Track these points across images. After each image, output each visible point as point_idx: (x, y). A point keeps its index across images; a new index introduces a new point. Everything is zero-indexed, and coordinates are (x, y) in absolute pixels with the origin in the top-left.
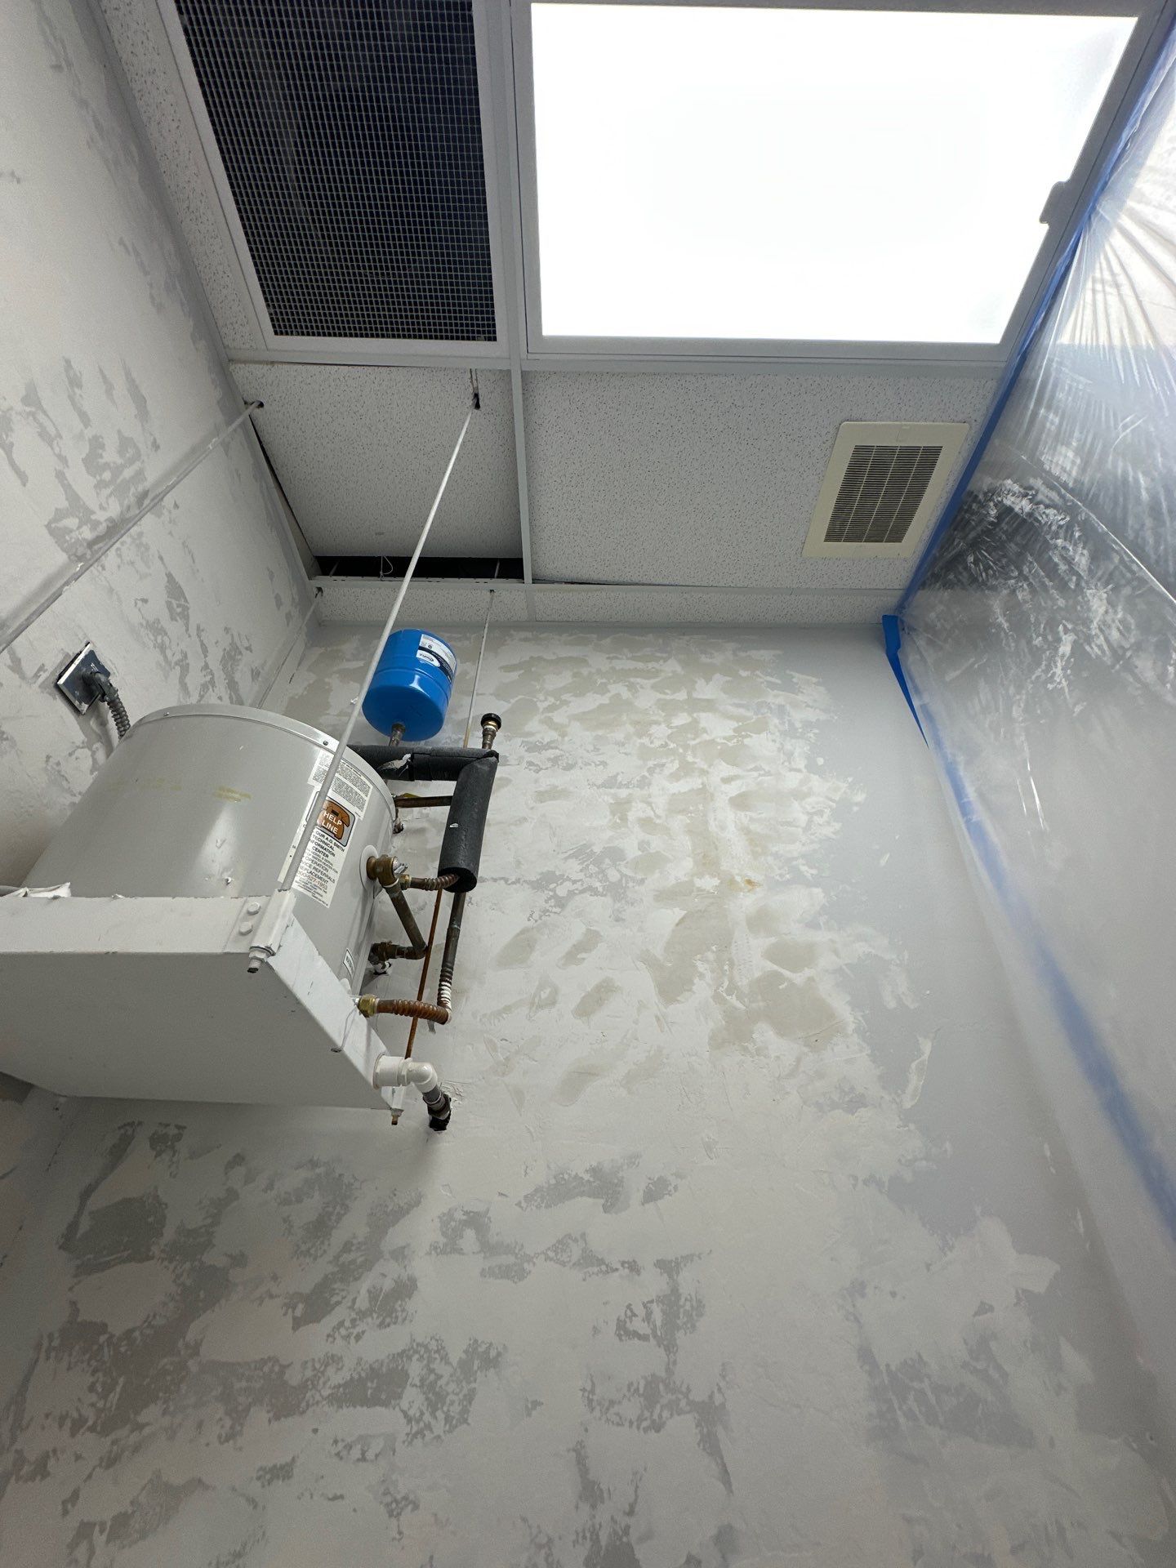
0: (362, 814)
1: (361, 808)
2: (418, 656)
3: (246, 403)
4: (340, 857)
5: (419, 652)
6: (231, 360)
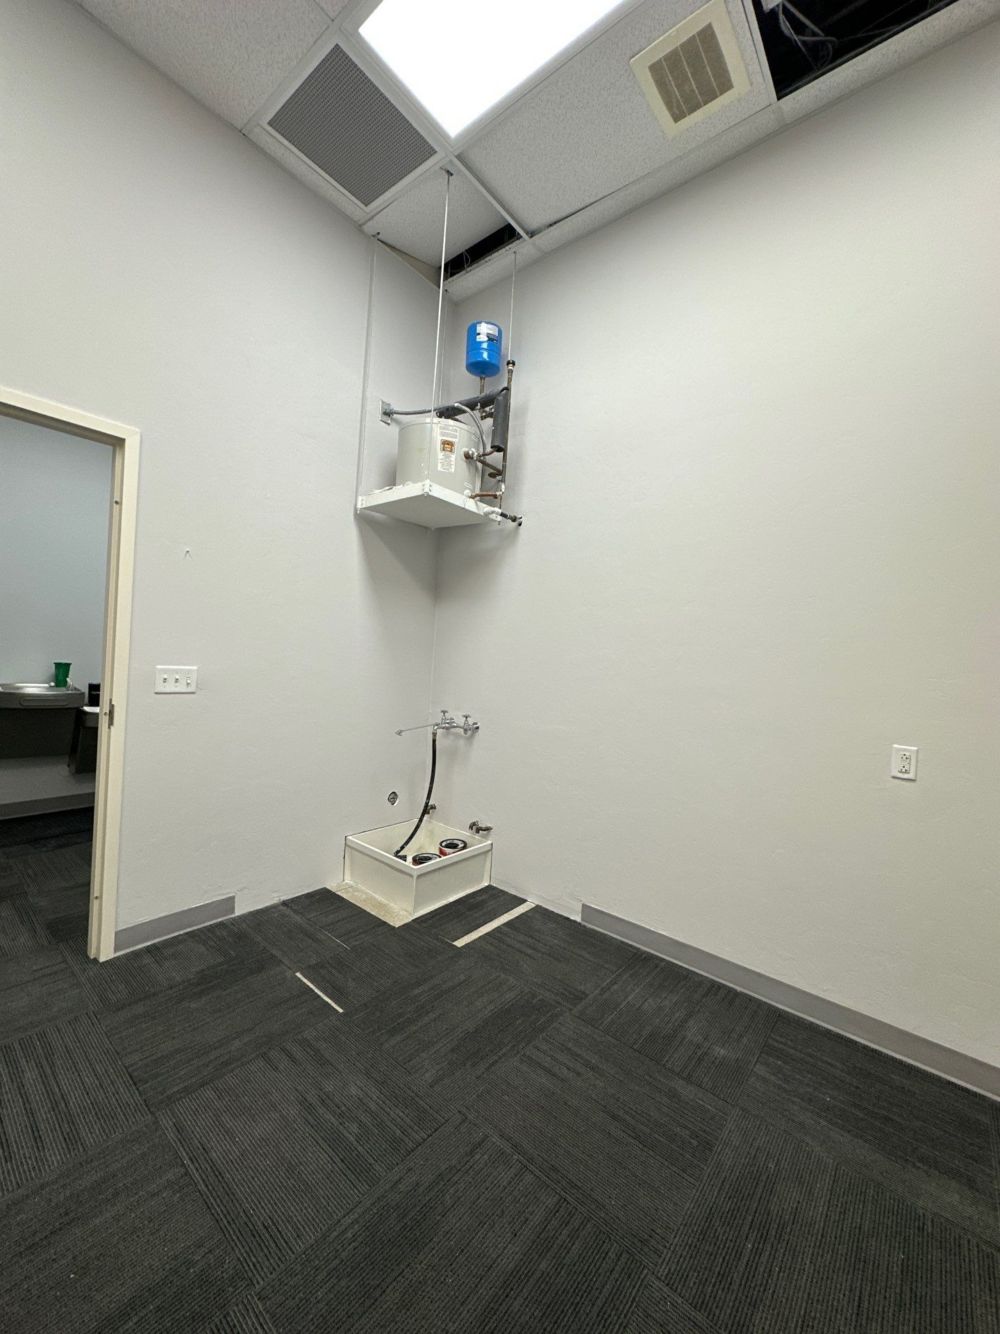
1: (456, 438)
2: (478, 340)
3: (374, 236)
4: (453, 457)
5: (478, 337)
6: (360, 226)
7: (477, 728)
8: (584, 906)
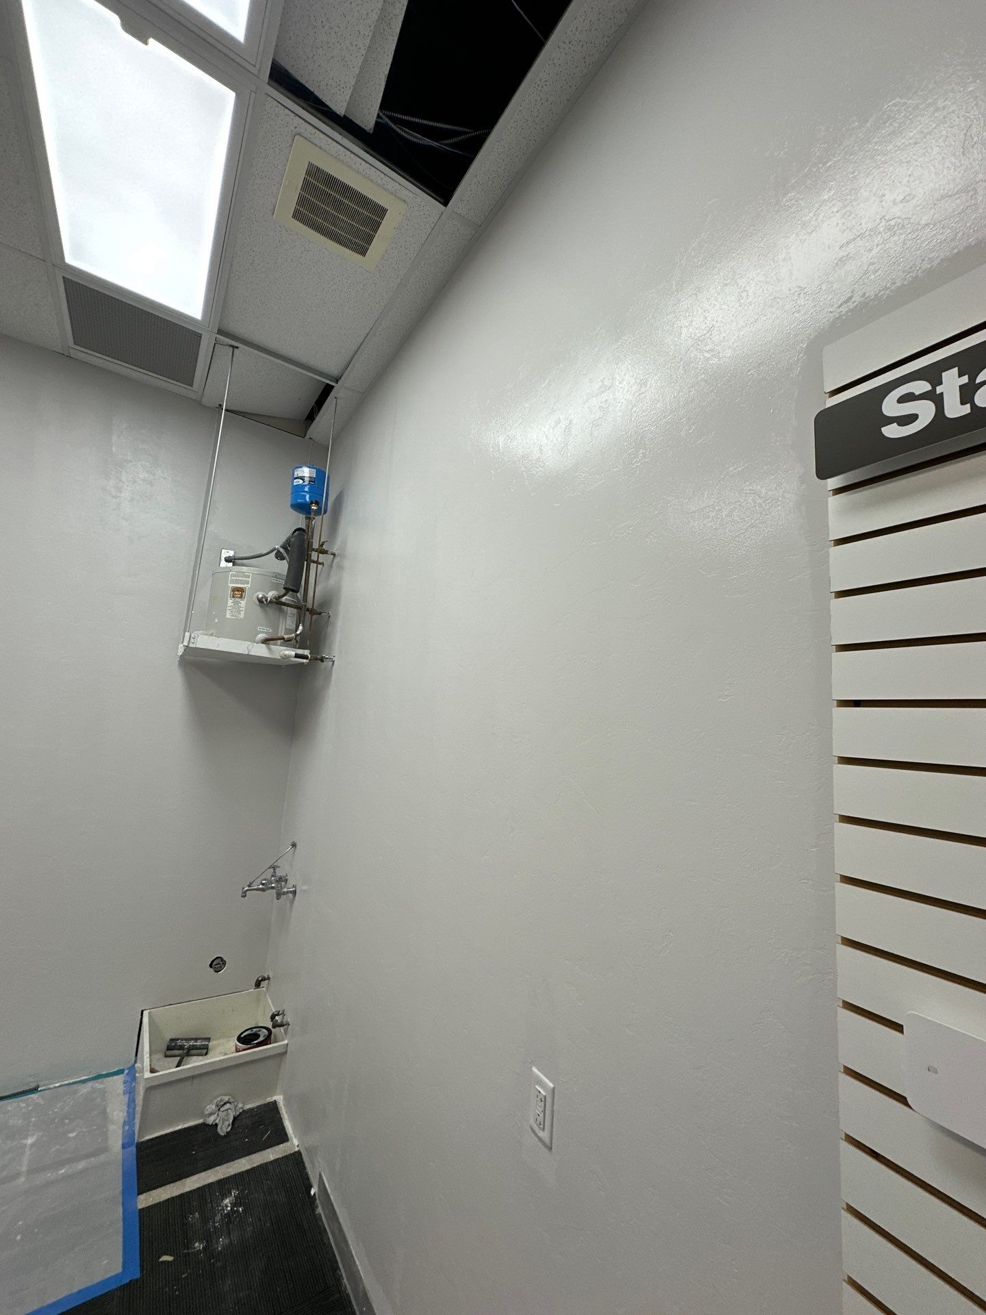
0: (249, 586)
1: (248, 583)
2: (295, 484)
3: (217, 408)
4: (243, 603)
5: (295, 481)
6: (198, 402)
8: (321, 1178)
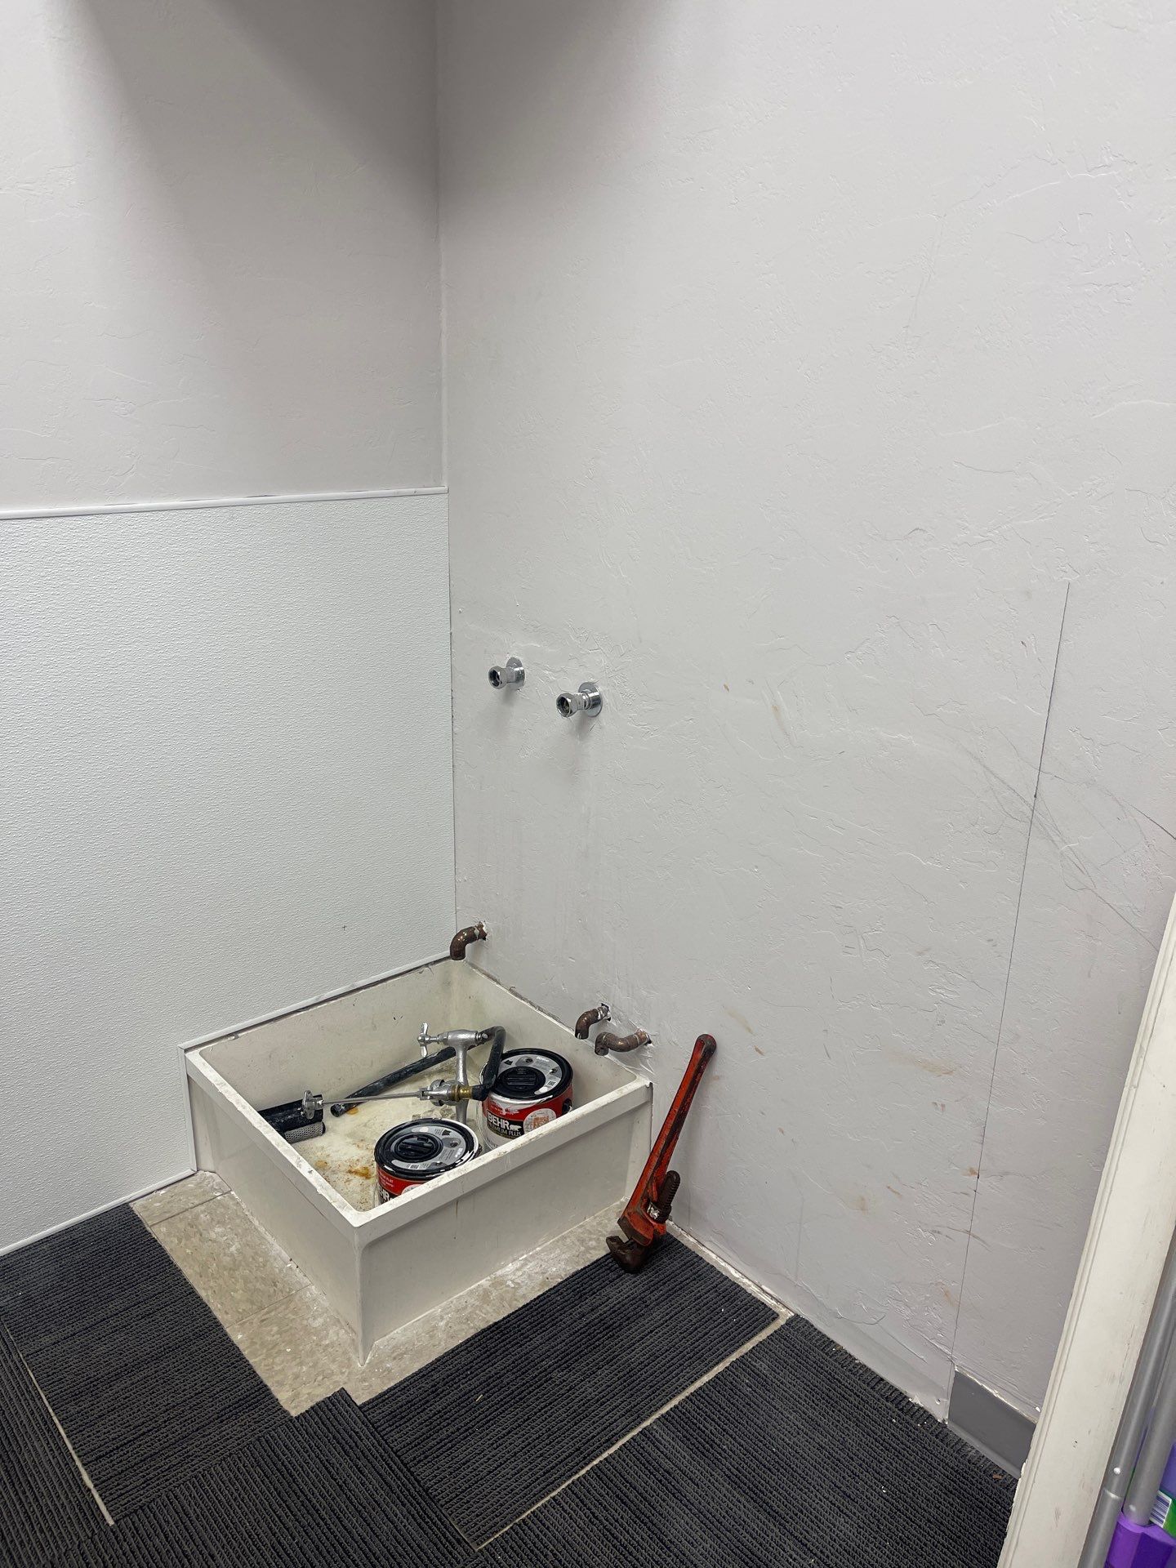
7: (596, 702)
8: (960, 1380)
